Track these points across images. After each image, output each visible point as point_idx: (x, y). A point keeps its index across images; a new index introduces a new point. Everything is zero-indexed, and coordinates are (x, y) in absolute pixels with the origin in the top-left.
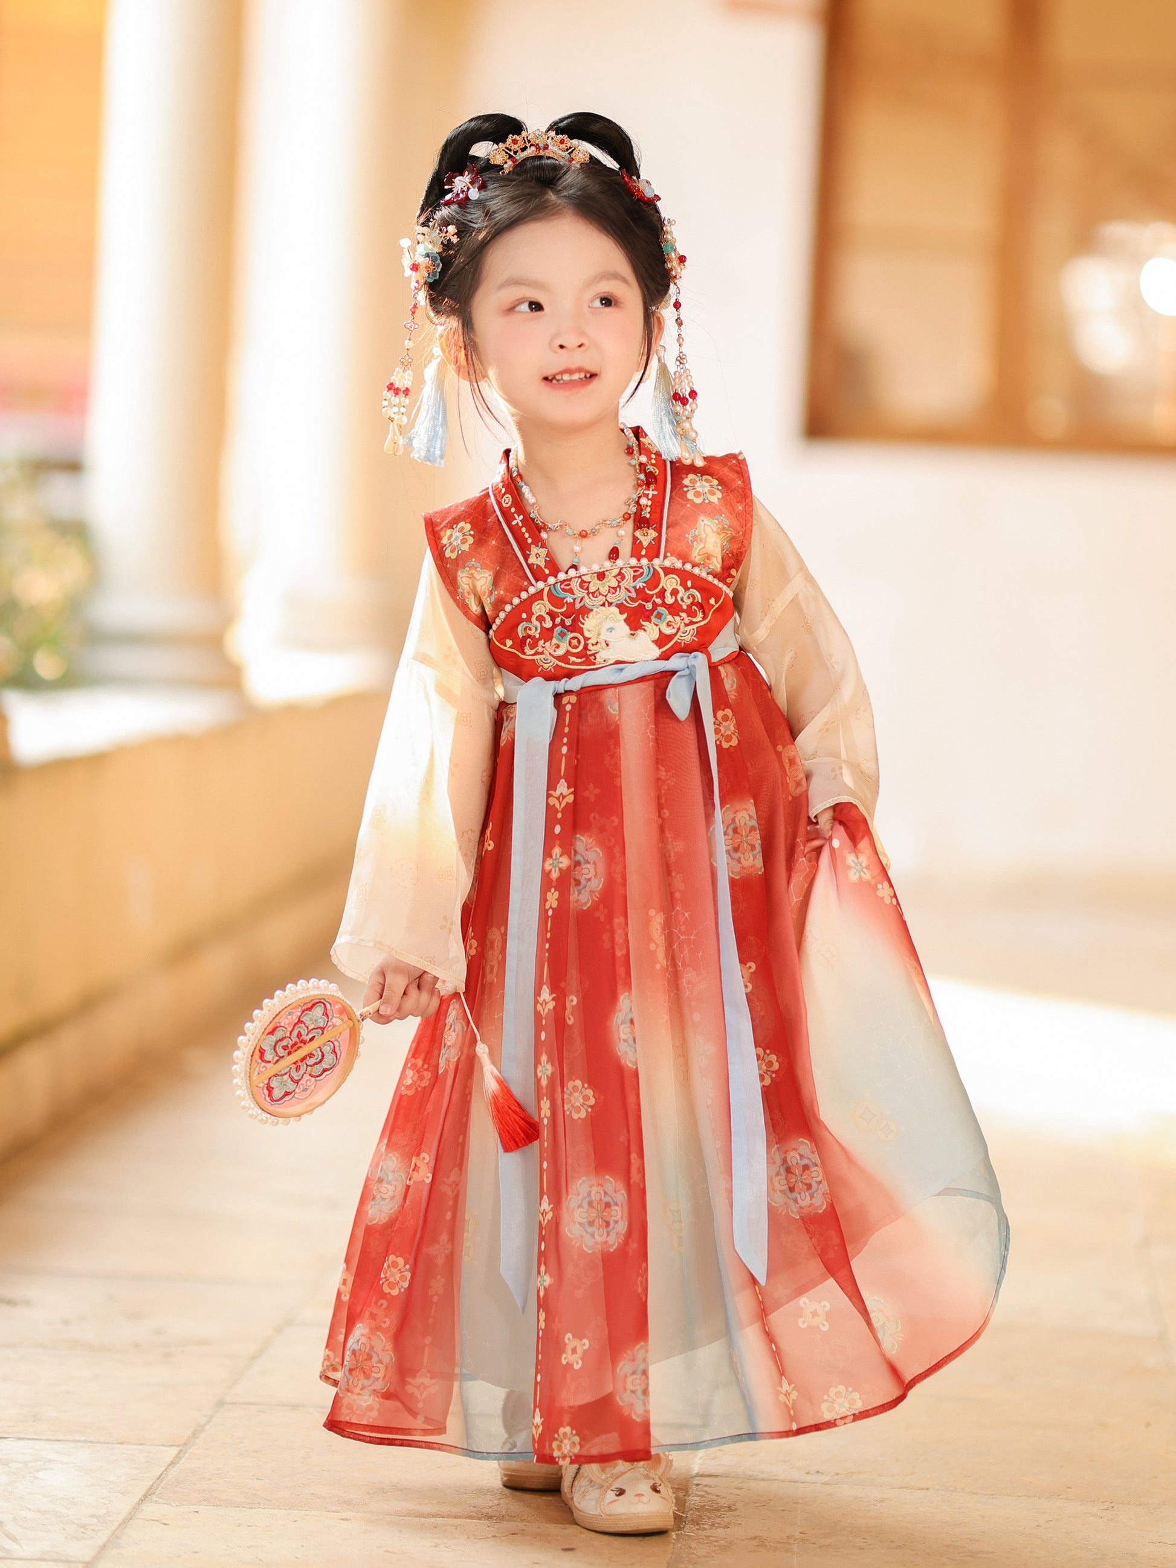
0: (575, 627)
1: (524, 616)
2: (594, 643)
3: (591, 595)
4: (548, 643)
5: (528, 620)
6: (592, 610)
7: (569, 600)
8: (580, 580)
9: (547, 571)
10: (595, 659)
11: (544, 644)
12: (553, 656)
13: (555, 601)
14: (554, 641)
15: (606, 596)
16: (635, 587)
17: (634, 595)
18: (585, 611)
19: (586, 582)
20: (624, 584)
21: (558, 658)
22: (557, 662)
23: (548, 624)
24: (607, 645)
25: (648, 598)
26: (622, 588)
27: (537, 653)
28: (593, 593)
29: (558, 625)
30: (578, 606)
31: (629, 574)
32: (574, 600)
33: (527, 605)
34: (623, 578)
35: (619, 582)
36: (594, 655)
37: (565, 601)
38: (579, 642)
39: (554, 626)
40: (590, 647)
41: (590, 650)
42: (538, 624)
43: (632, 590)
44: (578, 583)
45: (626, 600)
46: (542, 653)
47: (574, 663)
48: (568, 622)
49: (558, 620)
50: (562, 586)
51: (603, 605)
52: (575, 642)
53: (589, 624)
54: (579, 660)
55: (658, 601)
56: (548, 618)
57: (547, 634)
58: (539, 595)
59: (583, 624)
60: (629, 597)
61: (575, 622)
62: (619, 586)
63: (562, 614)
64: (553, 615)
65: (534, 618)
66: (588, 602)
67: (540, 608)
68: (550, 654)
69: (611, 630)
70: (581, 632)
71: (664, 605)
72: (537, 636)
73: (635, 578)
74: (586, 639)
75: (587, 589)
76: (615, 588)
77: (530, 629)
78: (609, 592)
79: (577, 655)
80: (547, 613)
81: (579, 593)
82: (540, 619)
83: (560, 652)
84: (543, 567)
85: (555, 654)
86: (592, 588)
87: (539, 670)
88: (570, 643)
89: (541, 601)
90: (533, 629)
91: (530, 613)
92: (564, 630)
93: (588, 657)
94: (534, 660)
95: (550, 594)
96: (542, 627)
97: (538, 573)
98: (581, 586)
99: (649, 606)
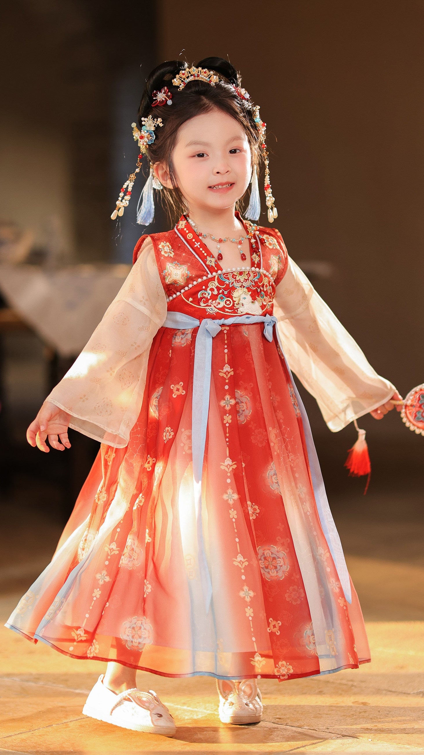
0: (229, 296)
1: (204, 287)
2: (237, 303)
3: (236, 282)
4: (214, 302)
5: (206, 290)
6: (236, 289)
7: (227, 282)
8: (232, 274)
9: (216, 268)
10: (238, 311)
11: (212, 301)
12: (216, 308)
13: (221, 282)
14: (218, 301)
15: (242, 283)
17: (254, 284)
18: (234, 288)
19: (235, 275)
20: (250, 278)
21: (218, 309)
22: (218, 311)
23: (216, 292)
24: (243, 305)
25: (258, 287)
26: (250, 280)
27: (207, 306)
28: (237, 281)
29: (221, 294)
30: (231, 286)
31: (252, 274)
32: (229, 283)
34: (250, 276)
35: (248, 277)
36: (237, 309)
37: (225, 283)
38: (230, 302)
39: (219, 294)
40: (235, 305)
41: (235, 307)
42: (210, 292)
43: (253, 282)
44: (231, 275)
45: (250, 286)
46: (210, 306)
47: (227, 312)
48: (226, 293)
49: (221, 291)
50: (224, 276)
51: (241, 287)
52: (228, 302)
53: (235, 294)
54: (230, 311)
55: (261, 288)
56: (216, 290)
57: (214, 297)
58: (213, 279)
59: (233, 294)
60: (252, 285)
61: (229, 293)
62: (248, 279)
63: (223, 288)
64: (218, 289)
65: (208, 289)
66: (235, 285)
67: (214, 284)
68: (214, 306)
69: (245, 298)
70: (231, 298)
71: (263, 291)
72: (209, 298)
73: (254, 276)
74: (234, 301)
75: (235, 278)
76: (246, 280)
77: (205, 294)
78: (244, 281)
79: (229, 308)
80: (216, 288)
81: (232, 280)
82: (212, 290)
83: (220, 306)
84: (214, 266)
85: (217, 307)
86: (238, 278)
87: (207, 313)
88: (226, 303)
89: (214, 282)
90: (207, 294)
91: (207, 287)
92: (223, 296)
93: (234, 310)
94: (205, 309)
95: (218, 279)
96: (212, 293)
97: (212, 269)
98: (232, 277)
99: (259, 291)
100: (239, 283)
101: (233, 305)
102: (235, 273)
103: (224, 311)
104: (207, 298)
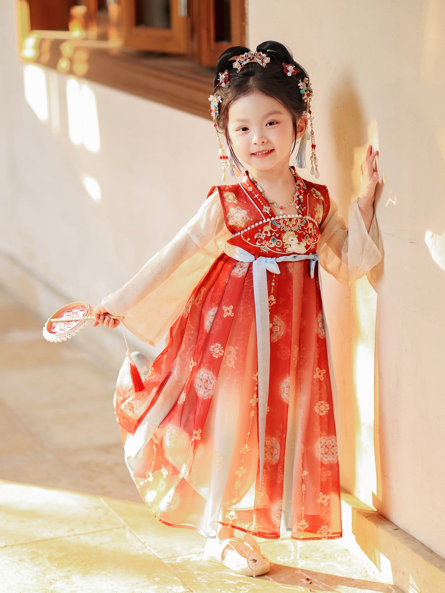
0: (280, 238)
1: (260, 230)
2: (286, 244)
3: (286, 226)
4: (267, 242)
5: (261, 232)
6: (286, 232)
7: (279, 227)
8: (283, 220)
9: (270, 215)
10: (286, 250)
11: (266, 242)
12: (268, 247)
13: (273, 227)
14: (270, 241)
15: (291, 227)
16: (301, 226)
17: (300, 228)
18: (284, 232)
19: (285, 221)
20: (298, 224)
21: (270, 248)
22: (270, 249)
23: (269, 235)
24: (290, 246)
25: (304, 231)
26: (297, 226)
27: (262, 245)
28: (287, 226)
29: (273, 236)
30: (281, 230)
31: (299, 220)
32: (281, 227)
33: (261, 227)
34: (298, 222)
35: (296, 223)
36: (285, 249)
37: (277, 227)
38: (280, 243)
39: (271, 236)
40: (284, 246)
41: (284, 247)
42: (265, 234)
43: (300, 227)
44: (282, 221)
45: (297, 230)
46: (264, 245)
47: (278, 251)
48: (277, 235)
49: (273, 234)
50: (277, 222)
51: (290, 231)
52: (278, 243)
53: (284, 237)
54: (280, 250)
55: (307, 232)
56: (269, 233)
57: (267, 239)
58: (267, 223)
59: (283, 237)
60: (299, 229)
61: (280, 236)
62: (296, 225)
63: (275, 232)
64: (271, 232)
65: (263, 232)
66: (285, 229)
67: (267, 228)
68: (267, 246)
69: (292, 240)
70: (282, 239)
71: (308, 234)
72: (263, 239)
73: (301, 222)
74: (283, 243)
75: (285, 224)
76: (294, 225)
77: (261, 236)
78: (292, 226)
79: (279, 248)
80: (269, 231)
81: (283, 225)
82: (266, 232)
83: (272, 246)
84: (269, 213)
85: (270, 246)
86: (287, 224)
87: (261, 251)
88: (277, 243)
89: (268, 226)
90: (262, 236)
91: (262, 230)
92: (275, 238)
93: (283, 249)
94: (260, 247)
95: (271, 224)
96: (266, 235)
97: (267, 216)
98: (283, 223)
99: (304, 234)
100: (288, 227)
101: (283, 245)
102: (286, 219)
103: (275, 250)
104: (262, 238)
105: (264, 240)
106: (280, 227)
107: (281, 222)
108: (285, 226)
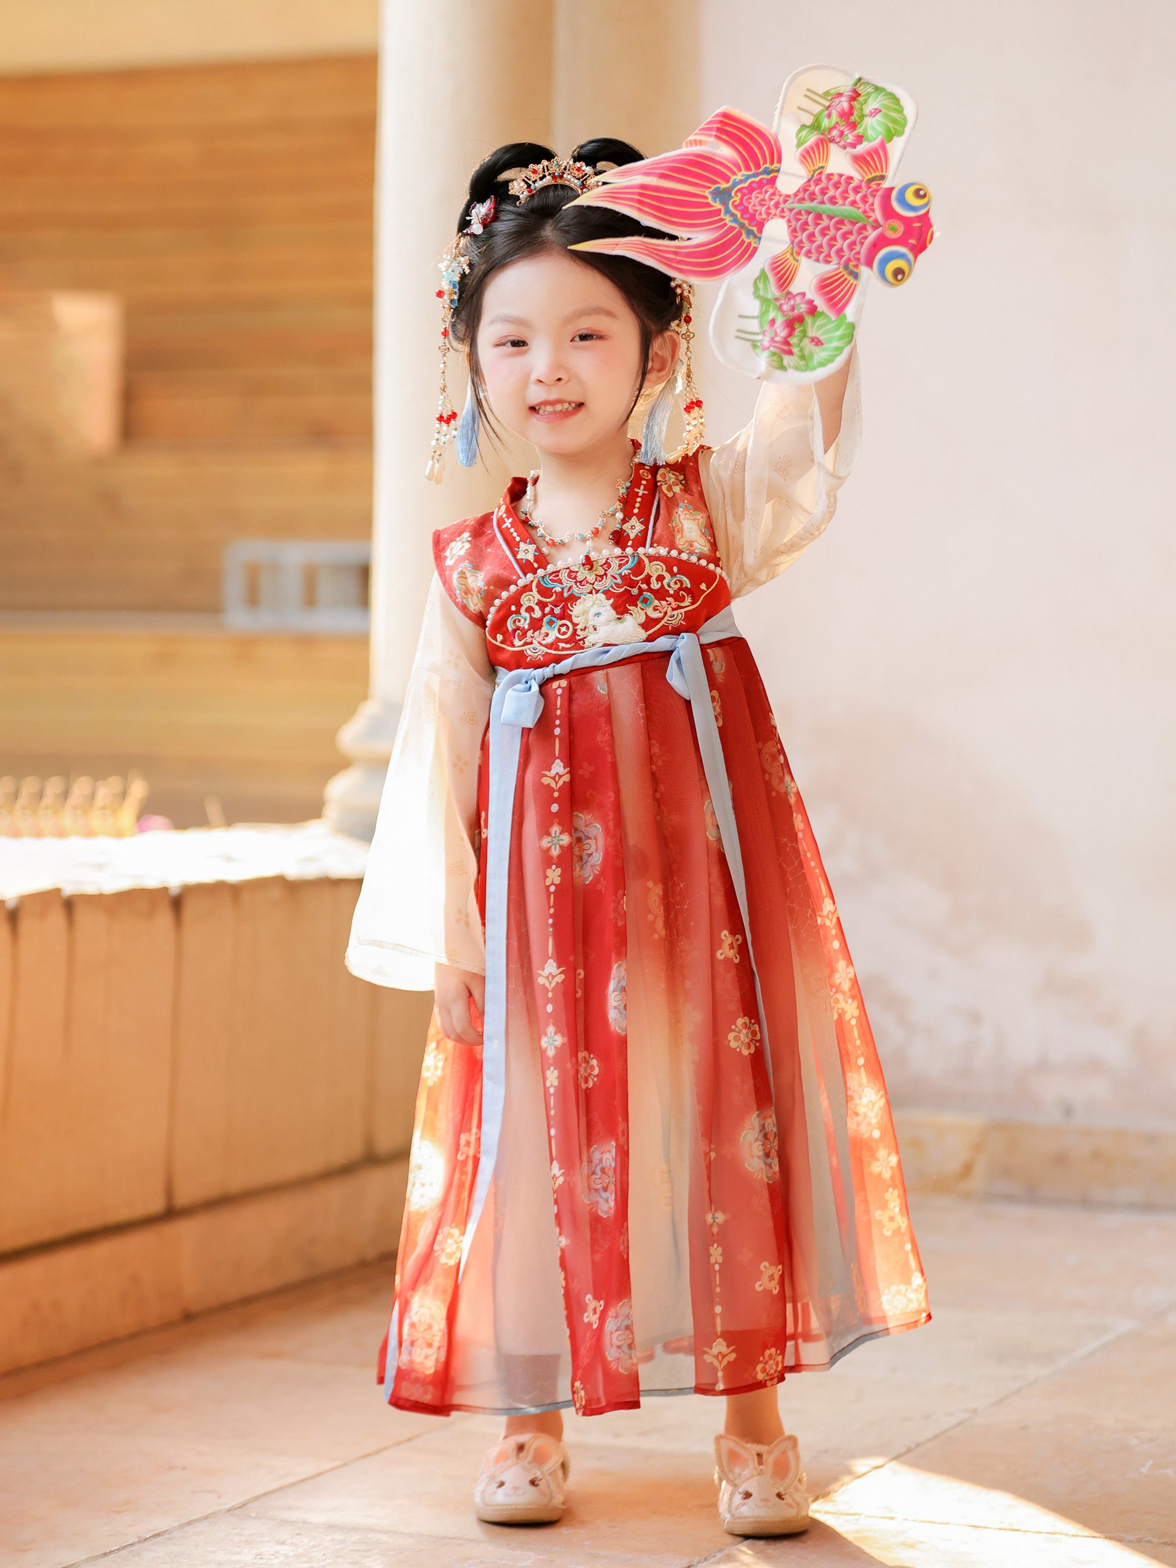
0: (565, 615)
1: (513, 608)
2: (583, 627)
3: (578, 584)
4: (537, 633)
5: (518, 612)
6: (580, 598)
7: (558, 589)
8: (568, 570)
9: (536, 565)
10: (584, 643)
11: (533, 633)
12: (541, 644)
13: (544, 592)
14: (544, 630)
15: (593, 584)
16: (620, 574)
17: (619, 581)
18: (573, 599)
19: (573, 572)
20: (610, 572)
22: (546, 650)
23: (538, 614)
24: (595, 629)
25: (633, 584)
26: (609, 576)
27: (526, 644)
28: (581, 582)
29: (547, 614)
30: (566, 595)
31: (615, 563)
32: (563, 589)
33: (516, 600)
34: (609, 566)
35: (606, 570)
36: (582, 639)
37: (553, 591)
38: (568, 628)
39: (544, 615)
40: (579, 632)
41: (579, 636)
42: (527, 615)
43: (618, 577)
44: (566, 574)
45: (612, 587)
46: (531, 643)
47: (564, 649)
48: (557, 611)
49: (547, 610)
50: (551, 578)
51: (591, 593)
52: (563, 629)
53: (576, 610)
54: (568, 646)
55: (644, 586)
56: (537, 608)
57: (536, 624)
58: (527, 588)
60: (615, 584)
61: (564, 609)
62: (606, 574)
63: (550, 603)
64: (542, 605)
65: (523, 610)
66: (576, 590)
67: (530, 599)
68: (539, 642)
69: (598, 614)
70: (569, 618)
71: (650, 590)
72: (526, 627)
73: (620, 566)
74: (575, 625)
75: (575, 578)
76: (601, 576)
77: (519, 621)
78: (596, 580)
79: (566, 641)
80: (537, 604)
81: (567, 582)
82: (530, 610)
83: (550, 640)
84: (532, 561)
85: (544, 642)
86: (580, 578)
87: (528, 659)
88: (559, 630)
89: (530, 593)
90: (522, 621)
91: (519, 606)
92: (554, 619)
93: (577, 642)
94: (523, 651)
95: (539, 585)
96: (531, 617)
97: (527, 567)
98: (569, 576)
99: (635, 591)
100: (584, 585)
101: (575, 631)
102: (573, 567)
103: (557, 649)
104: (524, 628)
105: (529, 630)
106: (560, 590)
107: (563, 576)
108: (576, 584)
